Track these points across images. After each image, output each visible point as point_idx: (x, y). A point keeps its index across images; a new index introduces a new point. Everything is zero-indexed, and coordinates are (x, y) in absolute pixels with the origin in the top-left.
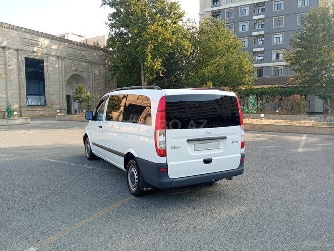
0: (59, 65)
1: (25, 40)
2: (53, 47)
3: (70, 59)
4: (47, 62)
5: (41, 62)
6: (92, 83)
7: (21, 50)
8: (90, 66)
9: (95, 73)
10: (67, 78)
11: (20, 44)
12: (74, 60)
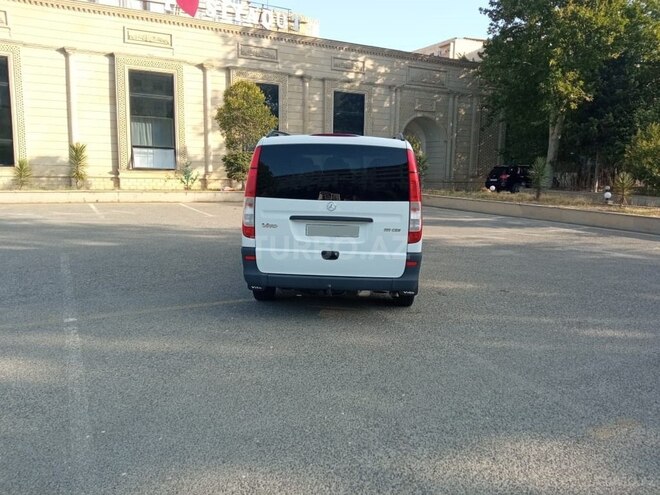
0: (391, 102)
1: (337, 61)
2: (382, 70)
3: (415, 89)
4: (370, 96)
5: (361, 98)
6: (452, 134)
7: (329, 79)
8: (451, 99)
9: (458, 114)
10: (404, 126)
11: (328, 69)
12: (419, 90)
